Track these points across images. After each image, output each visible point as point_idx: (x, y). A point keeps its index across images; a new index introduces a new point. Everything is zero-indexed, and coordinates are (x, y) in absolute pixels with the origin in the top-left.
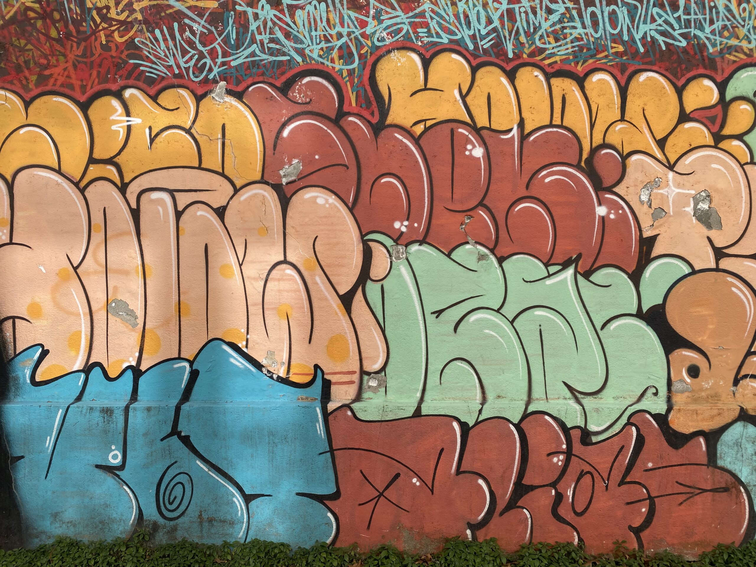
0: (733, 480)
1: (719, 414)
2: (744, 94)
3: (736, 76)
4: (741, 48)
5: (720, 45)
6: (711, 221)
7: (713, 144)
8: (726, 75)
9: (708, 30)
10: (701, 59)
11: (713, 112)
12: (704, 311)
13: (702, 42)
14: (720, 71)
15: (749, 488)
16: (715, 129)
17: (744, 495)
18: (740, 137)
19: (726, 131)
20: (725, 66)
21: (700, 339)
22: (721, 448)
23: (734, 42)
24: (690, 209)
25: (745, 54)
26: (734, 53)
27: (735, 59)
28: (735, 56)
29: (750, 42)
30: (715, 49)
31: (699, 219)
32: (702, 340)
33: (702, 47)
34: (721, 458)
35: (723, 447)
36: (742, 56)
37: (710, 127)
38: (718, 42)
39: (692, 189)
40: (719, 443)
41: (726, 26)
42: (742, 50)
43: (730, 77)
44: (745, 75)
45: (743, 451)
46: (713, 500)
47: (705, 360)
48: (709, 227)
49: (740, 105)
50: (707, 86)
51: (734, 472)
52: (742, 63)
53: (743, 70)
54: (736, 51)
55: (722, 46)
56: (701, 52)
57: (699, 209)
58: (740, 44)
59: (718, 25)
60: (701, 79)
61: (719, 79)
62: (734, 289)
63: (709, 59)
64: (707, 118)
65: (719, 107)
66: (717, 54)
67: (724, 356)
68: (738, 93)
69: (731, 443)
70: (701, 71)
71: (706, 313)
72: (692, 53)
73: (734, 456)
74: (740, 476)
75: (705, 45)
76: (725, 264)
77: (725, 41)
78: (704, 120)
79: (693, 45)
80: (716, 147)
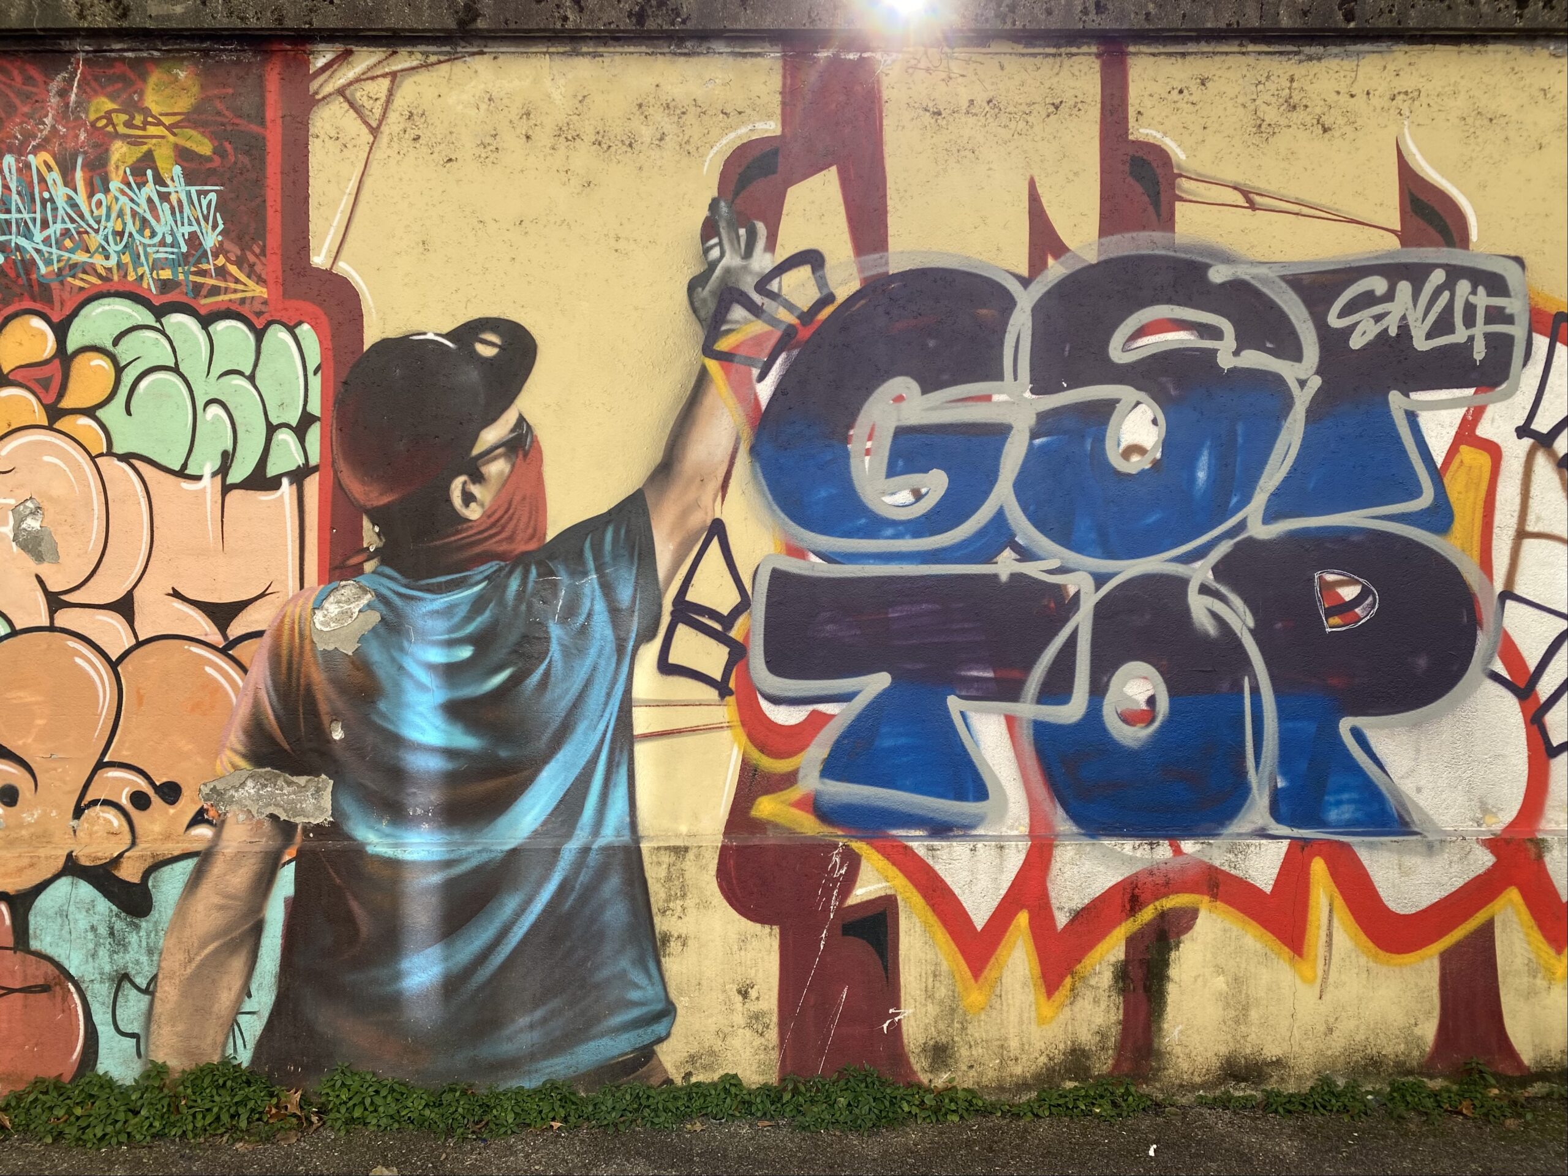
0: (57, 972)
1: (32, 865)
2: (97, 342)
3: (83, 312)
4: (93, 267)
5: (59, 261)
6: (43, 548)
7: (46, 424)
8: (67, 311)
9: (39, 236)
10: (26, 283)
11: (46, 371)
12: (27, 697)
13: (28, 257)
14: (57, 305)
15: (83, 986)
16: (49, 399)
17: (76, 996)
18: (90, 412)
19: (66, 403)
20: (66, 295)
21: (20, 743)
22: (35, 920)
23: (80, 257)
24: (8, 530)
25: (100, 276)
26: (81, 275)
27: (82, 284)
28: (82, 279)
29: (107, 258)
30: (50, 268)
31: (24, 546)
32: (24, 744)
33: (29, 265)
34: (36, 937)
35: (39, 918)
36: (94, 280)
37: (41, 396)
38: (55, 258)
39: (11, 497)
40: (32, 912)
41: (68, 230)
42: (95, 270)
43: (75, 314)
44: (99, 310)
45: (72, 925)
46: (25, 1006)
47: (28, 776)
48: (39, 558)
49: (90, 360)
50: (38, 329)
51: (57, 959)
52: (96, 290)
53: (96, 303)
54: (85, 272)
55: (62, 264)
56: (28, 273)
57: (25, 530)
58: (90, 260)
59: (55, 229)
60: (27, 316)
61: (56, 319)
62: (78, 660)
63: (41, 284)
64: (37, 381)
65: (57, 362)
66: (54, 277)
67: (60, 770)
68: (87, 341)
69: (51, 912)
70: (28, 304)
71: (33, 699)
72: (12, 275)
73: (57, 933)
74: (67, 967)
75: (33, 262)
76: (64, 619)
77: (66, 255)
78: (31, 384)
79: (14, 262)
80: (50, 428)
